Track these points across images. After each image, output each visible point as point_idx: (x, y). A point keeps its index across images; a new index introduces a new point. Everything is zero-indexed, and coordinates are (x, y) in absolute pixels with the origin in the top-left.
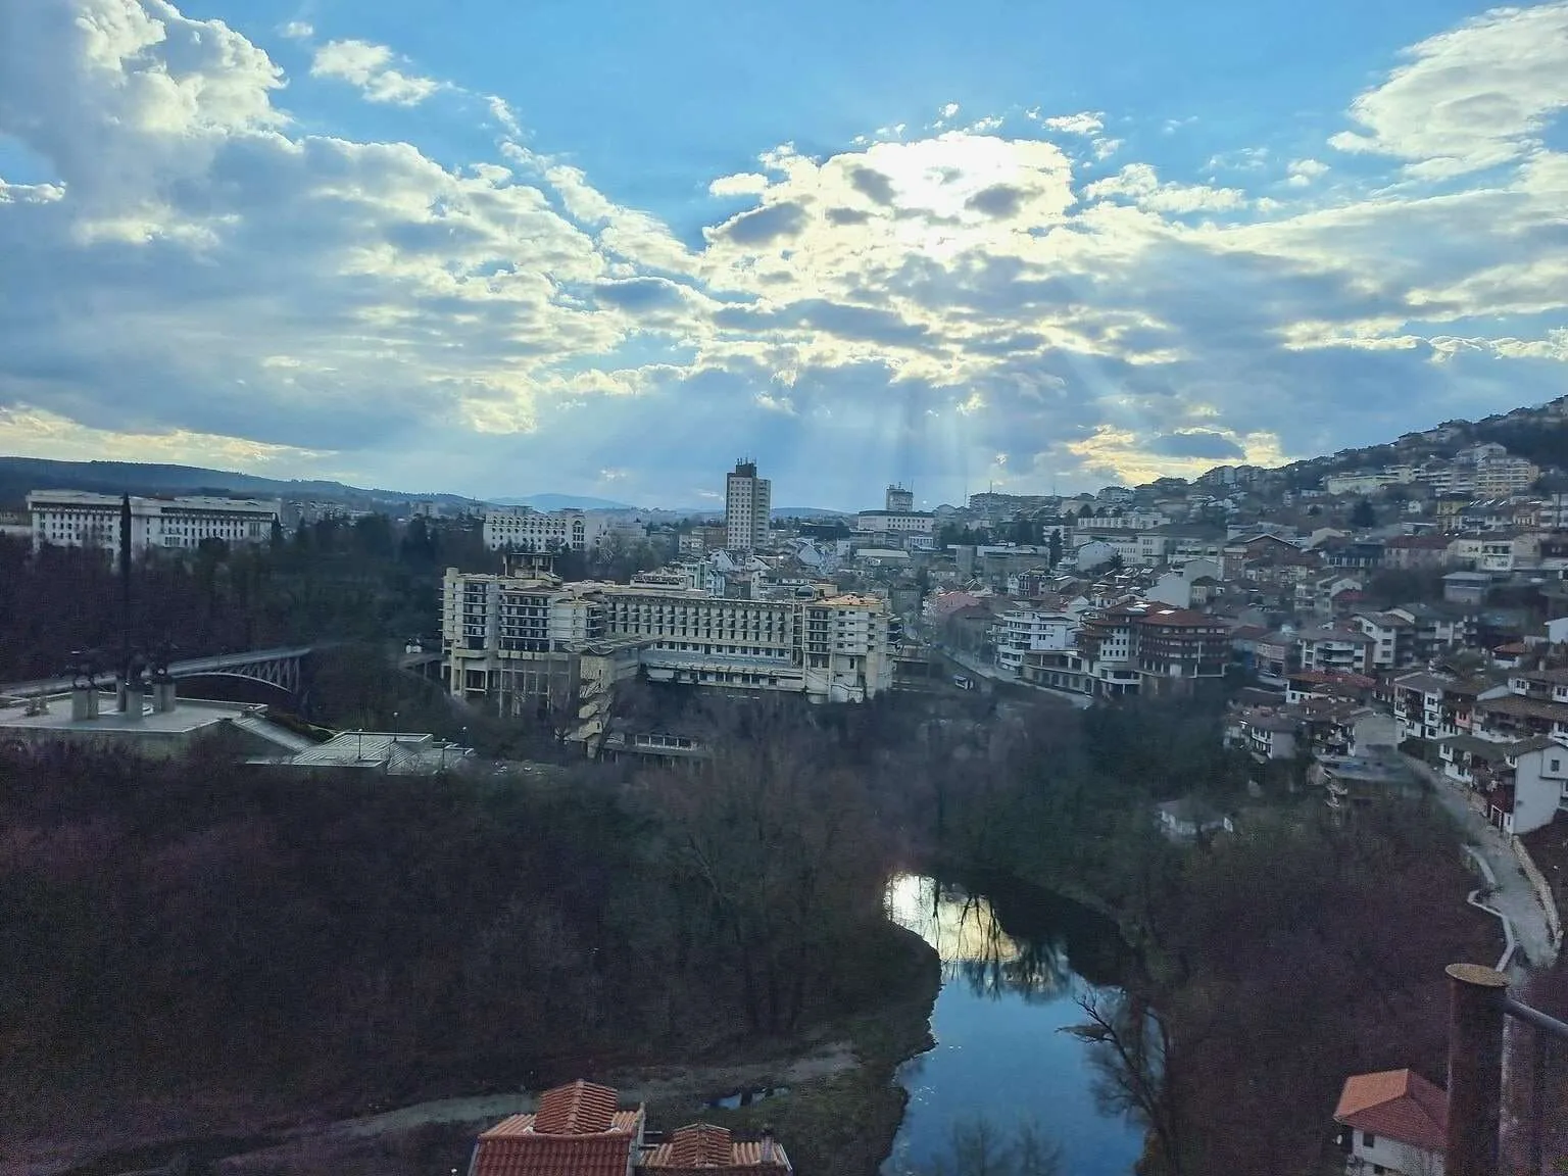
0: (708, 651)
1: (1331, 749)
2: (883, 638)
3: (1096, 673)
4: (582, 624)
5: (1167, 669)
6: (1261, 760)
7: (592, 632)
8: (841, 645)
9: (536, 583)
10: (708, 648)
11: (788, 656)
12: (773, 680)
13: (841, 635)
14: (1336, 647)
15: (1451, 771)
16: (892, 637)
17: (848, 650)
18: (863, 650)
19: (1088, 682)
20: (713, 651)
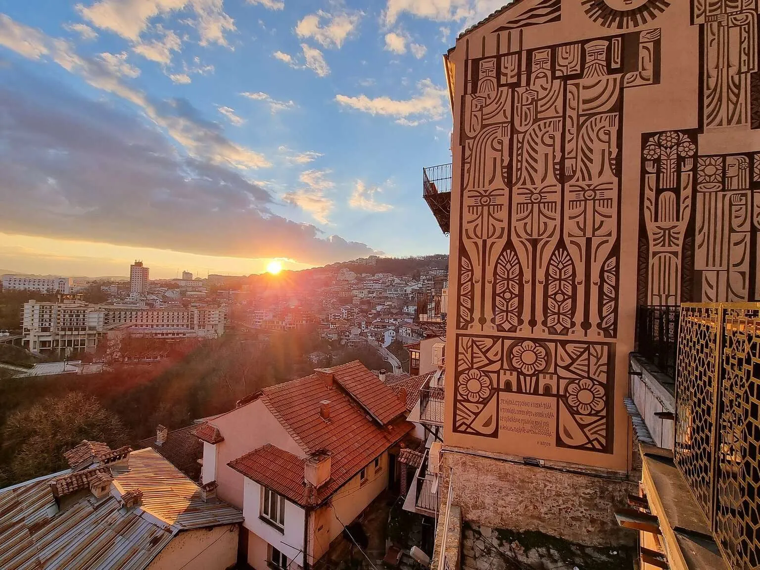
0: (152, 327)
1: (346, 336)
2: (223, 318)
3: (284, 324)
4: (102, 319)
5: (302, 322)
6: (331, 340)
7: (105, 322)
8: (209, 322)
9: (76, 305)
10: (152, 326)
11: (185, 326)
12: (184, 334)
13: (209, 318)
14: (337, 315)
15: (370, 338)
16: (225, 318)
17: (211, 323)
18: (217, 322)
19: (281, 327)
20: (155, 327)
